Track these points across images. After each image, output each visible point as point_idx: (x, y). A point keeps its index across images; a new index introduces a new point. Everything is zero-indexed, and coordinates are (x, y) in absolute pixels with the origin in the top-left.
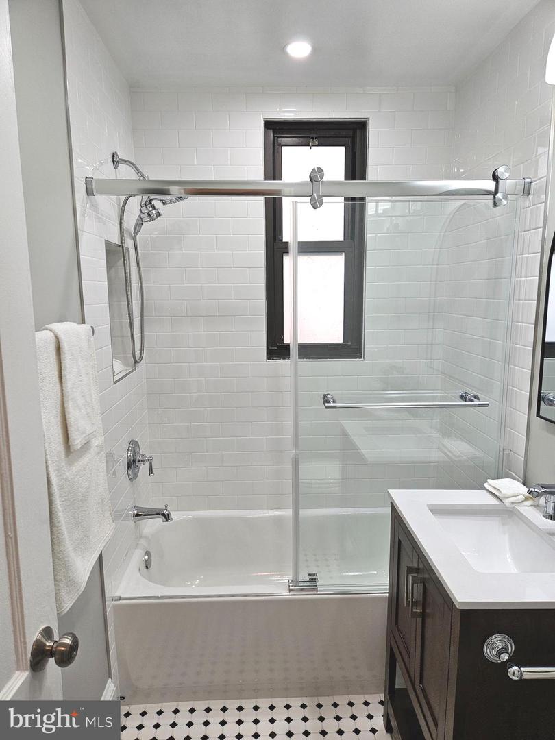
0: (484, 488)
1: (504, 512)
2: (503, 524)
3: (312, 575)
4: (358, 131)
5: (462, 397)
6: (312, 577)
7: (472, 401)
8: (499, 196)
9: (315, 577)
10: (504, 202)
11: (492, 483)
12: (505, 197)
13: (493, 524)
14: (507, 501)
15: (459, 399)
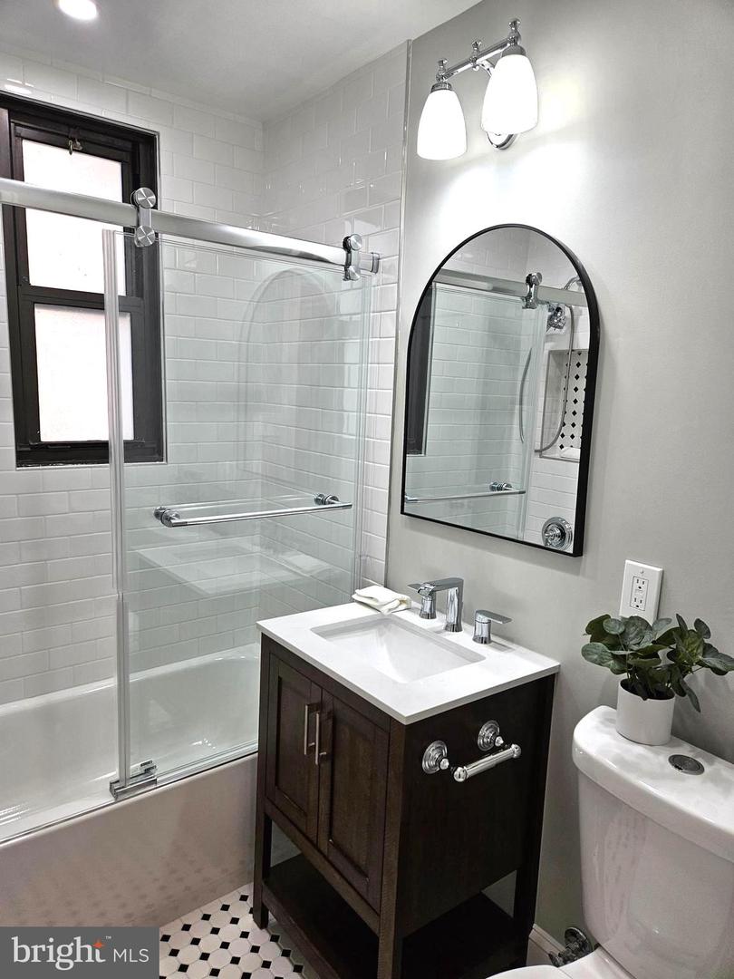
0: (353, 601)
1: (382, 622)
2: (381, 635)
3: (145, 764)
4: (141, 146)
5: (317, 501)
6: (147, 767)
7: (333, 503)
8: (351, 268)
9: (150, 766)
10: (358, 276)
11: (361, 594)
12: (358, 270)
13: (371, 637)
14: (384, 610)
15: (314, 502)
